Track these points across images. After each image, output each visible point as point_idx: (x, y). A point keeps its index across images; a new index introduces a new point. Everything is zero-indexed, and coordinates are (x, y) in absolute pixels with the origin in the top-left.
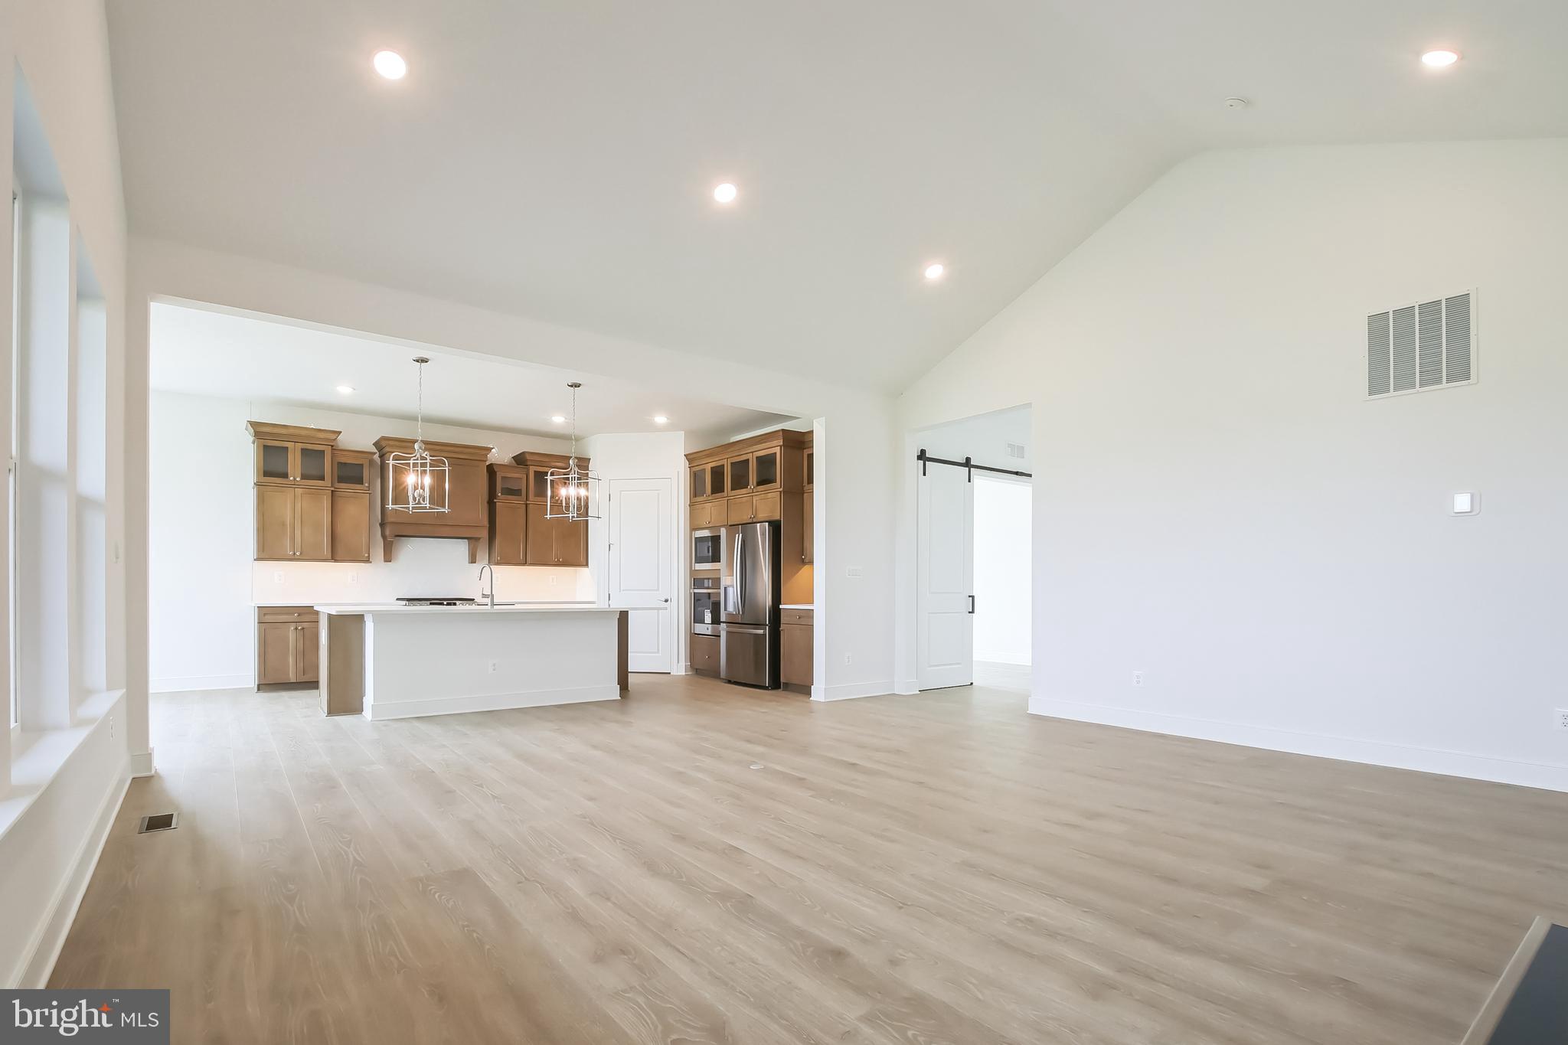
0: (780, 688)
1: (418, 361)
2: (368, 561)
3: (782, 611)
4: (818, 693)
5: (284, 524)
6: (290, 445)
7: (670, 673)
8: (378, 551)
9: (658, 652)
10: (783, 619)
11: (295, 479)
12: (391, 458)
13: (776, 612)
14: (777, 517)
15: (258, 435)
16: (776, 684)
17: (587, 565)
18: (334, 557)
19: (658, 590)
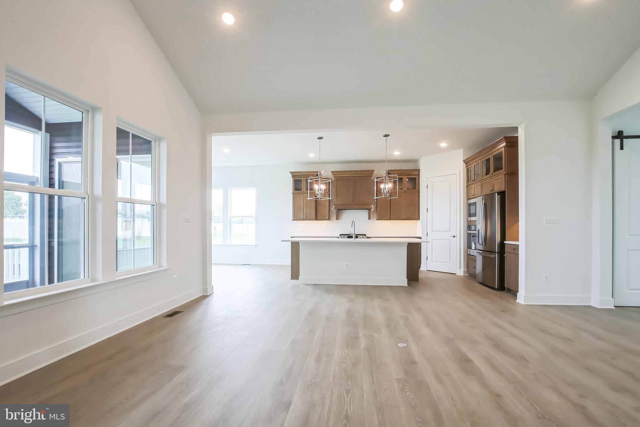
0: (505, 290)
1: (319, 139)
2: (329, 219)
3: (506, 245)
4: (521, 298)
5: (300, 207)
6: (302, 179)
7: (456, 274)
8: (334, 216)
9: (450, 262)
10: (507, 250)
11: (304, 191)
12: (309, 179)
13: (502, 245)
14: (503, 189)
15: (293, 176)
16: (502, 287)
17: (419, 219)
18: (316, 219)
19: (450, 231)
